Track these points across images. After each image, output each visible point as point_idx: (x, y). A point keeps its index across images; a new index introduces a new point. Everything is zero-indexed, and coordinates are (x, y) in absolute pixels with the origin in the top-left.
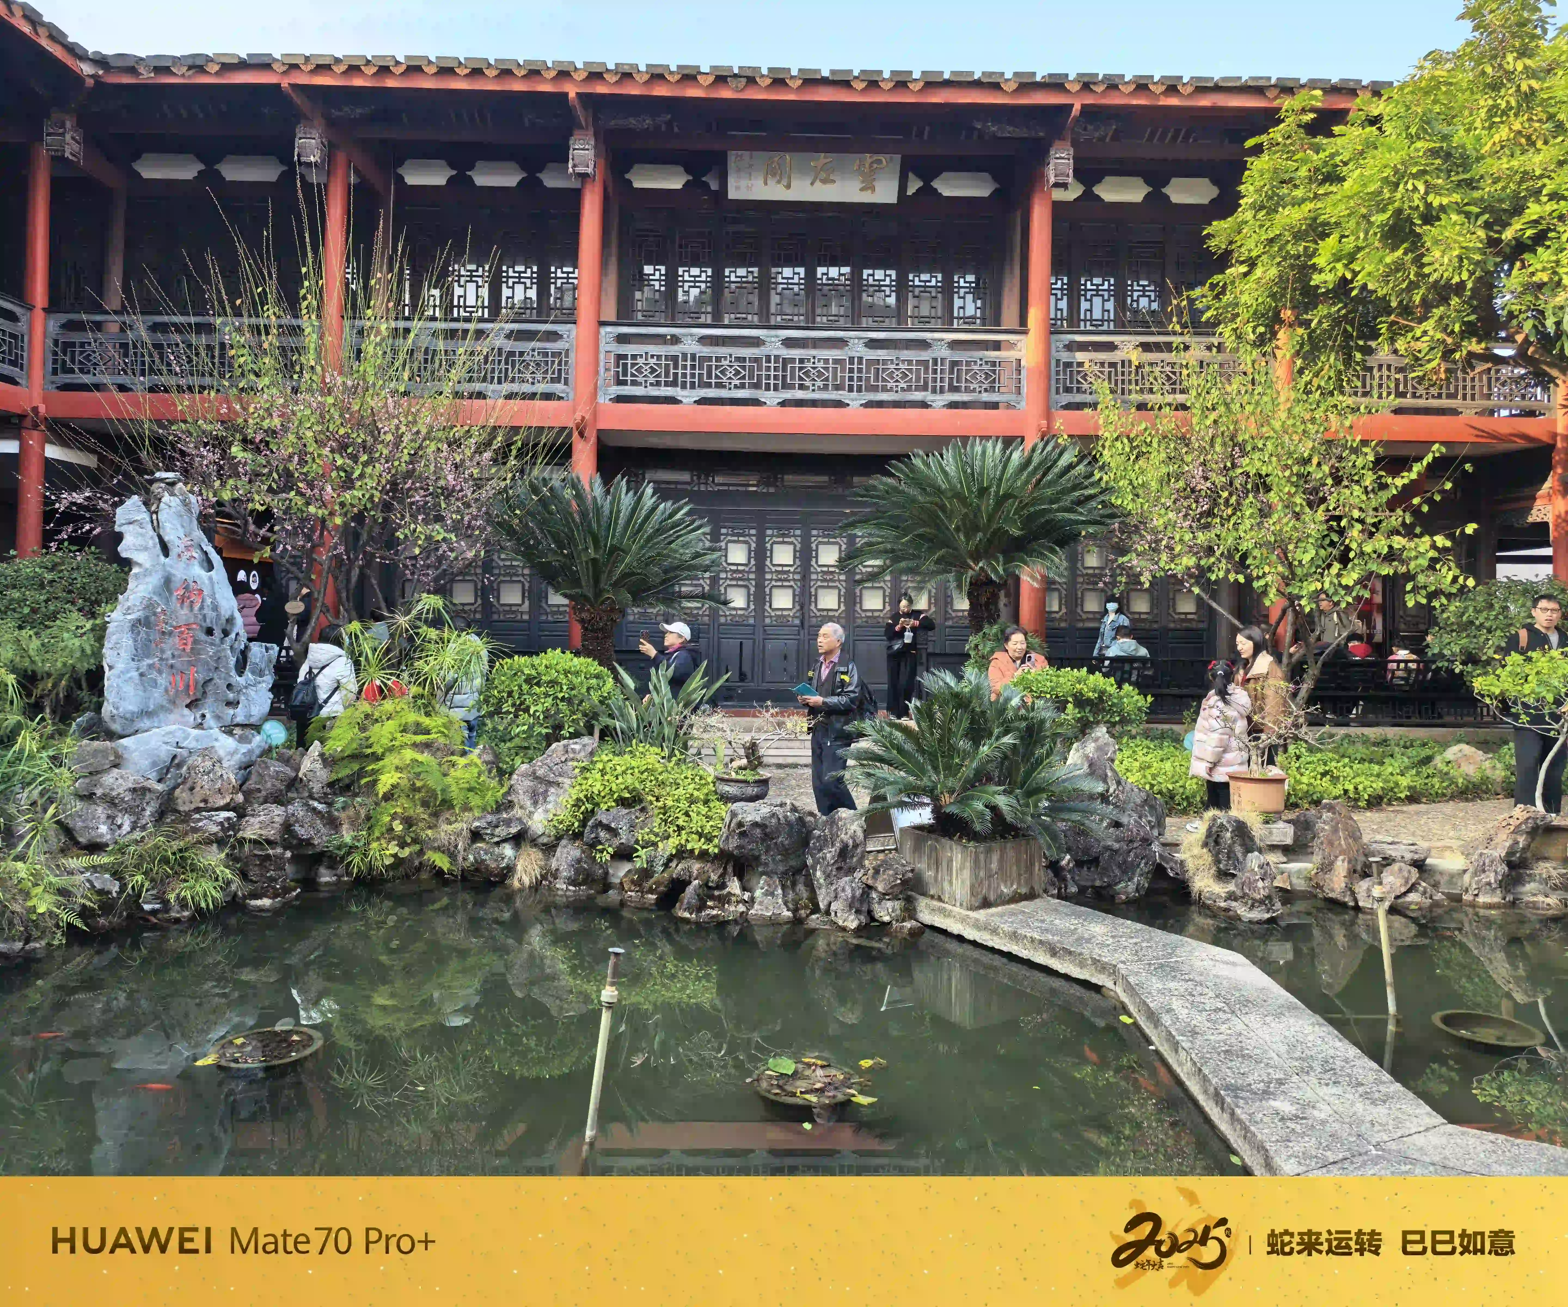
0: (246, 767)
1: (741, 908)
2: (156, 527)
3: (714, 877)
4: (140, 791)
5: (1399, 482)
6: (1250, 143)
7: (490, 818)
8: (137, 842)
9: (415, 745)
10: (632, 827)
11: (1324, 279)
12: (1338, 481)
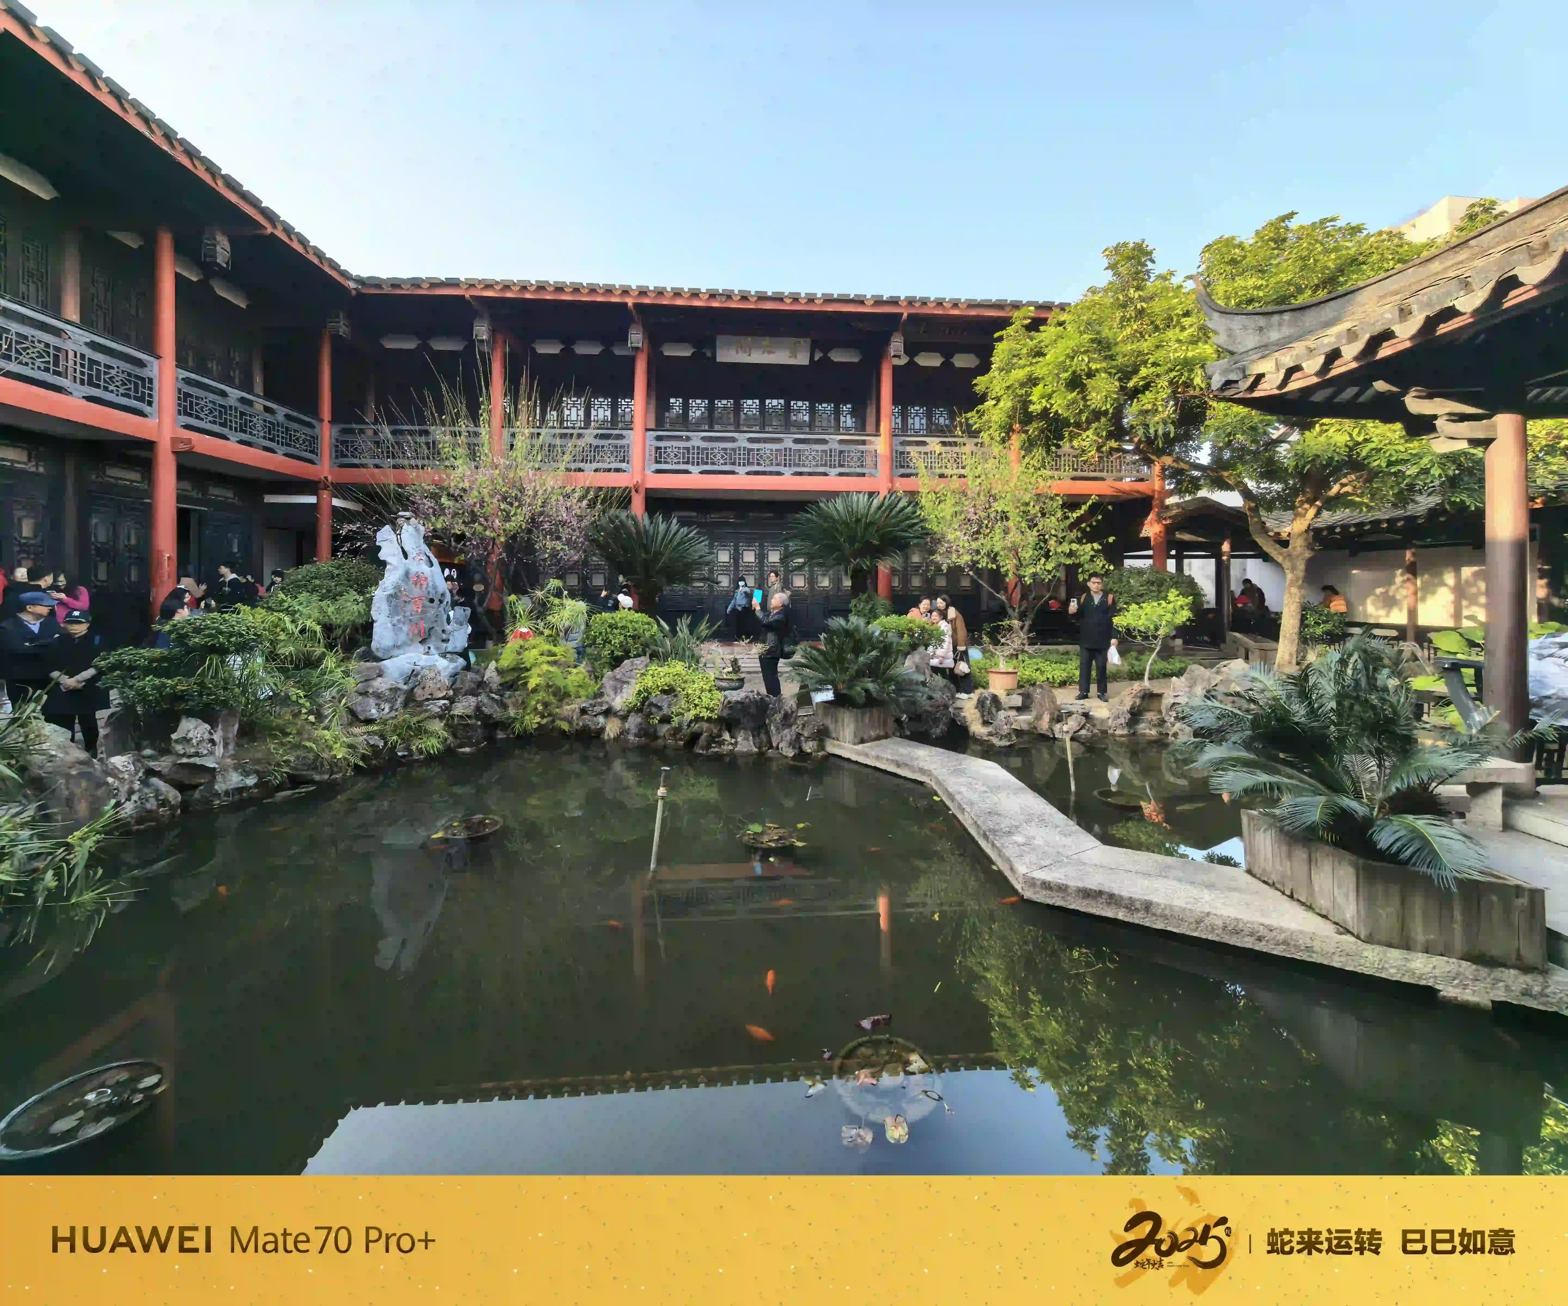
0: (454, 676)
1: (731, 747)
2: (400, 543)
3: (715, 731)
4: (394, 690)
5: (1075, 515)
6: (996, 335)
7: (591, 702)
8: (393, 718)
9: (548, 662)
10: (669, 706)
11: (1035, 408)
12: (1043, 515)
